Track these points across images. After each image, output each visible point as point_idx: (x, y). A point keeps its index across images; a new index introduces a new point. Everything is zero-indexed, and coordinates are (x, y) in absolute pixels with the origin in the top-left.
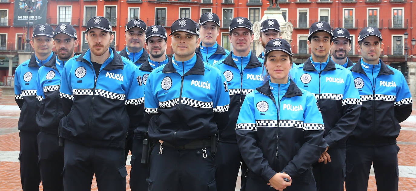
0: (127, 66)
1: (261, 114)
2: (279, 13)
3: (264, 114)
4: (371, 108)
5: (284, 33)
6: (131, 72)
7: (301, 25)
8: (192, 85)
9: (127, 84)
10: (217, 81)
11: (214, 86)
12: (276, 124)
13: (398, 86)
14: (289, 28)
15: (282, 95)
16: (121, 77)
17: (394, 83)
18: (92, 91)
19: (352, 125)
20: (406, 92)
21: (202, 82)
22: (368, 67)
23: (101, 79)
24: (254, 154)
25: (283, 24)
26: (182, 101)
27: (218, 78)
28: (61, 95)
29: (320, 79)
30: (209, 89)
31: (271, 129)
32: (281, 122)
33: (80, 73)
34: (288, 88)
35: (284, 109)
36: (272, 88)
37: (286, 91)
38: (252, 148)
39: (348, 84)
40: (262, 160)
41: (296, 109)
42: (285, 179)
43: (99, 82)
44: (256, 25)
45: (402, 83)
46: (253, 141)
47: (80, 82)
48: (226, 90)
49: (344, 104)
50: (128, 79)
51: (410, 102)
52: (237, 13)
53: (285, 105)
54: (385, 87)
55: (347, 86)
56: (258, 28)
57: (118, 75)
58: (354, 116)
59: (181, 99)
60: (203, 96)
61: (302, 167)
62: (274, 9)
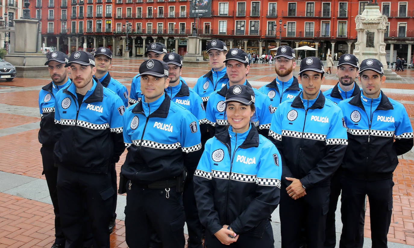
0: (108, 98)
1: (215, 164)
2: (377, 8)
3: (217, 165)
4: (366, 143)
5: (380, 23)
6: (111, 104)
7: (401, 15)
8: (154, 127)
9: (107, 115)
10: (181, 123)
11: (177, 128)
12: (228, 177)
13: (397, 121)
14: (384, 19)
15: (239, 144)
16: (101, 108)
17: (393, 118)
18: (74, 122)
19: (332, 167)
20: (407, 126)
21: (165, 124)
22: (366, 101)
23: (82, 111)
24: (204, 205)
25: (380, 17)
26: (143, 143)
27: (182, 120)
28: (55, 121)
29: (306, 117)
30: (172, 132)
31: (223, 181)
32: (232, 174)
33: (66, 103)
34: (247, 136)
35: (237, 161)
36: (231, 136)
37: (244, 140)
38: (203, 198)
39: (333, 124)
40: (210, 212)
41: (250, 161)
42: (229, 235)
43: (81, 113)
44: (358, 17)
45: (402, 117)
46: (206, 190)
47: (65, 112)
48: (193, 131)
49: (328, 143)
50: (109, 110)
51: (410, 136)
52: (350, 6)
53: (239, 156)
54: (383, 122)
55: (332, 125)
56: (359, 20)
57: (98, 107)
58: (336, 157)
59: (142, 141)
60: (165, 138)
61: (247, 225)
62: (373, 5)
